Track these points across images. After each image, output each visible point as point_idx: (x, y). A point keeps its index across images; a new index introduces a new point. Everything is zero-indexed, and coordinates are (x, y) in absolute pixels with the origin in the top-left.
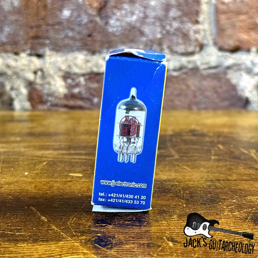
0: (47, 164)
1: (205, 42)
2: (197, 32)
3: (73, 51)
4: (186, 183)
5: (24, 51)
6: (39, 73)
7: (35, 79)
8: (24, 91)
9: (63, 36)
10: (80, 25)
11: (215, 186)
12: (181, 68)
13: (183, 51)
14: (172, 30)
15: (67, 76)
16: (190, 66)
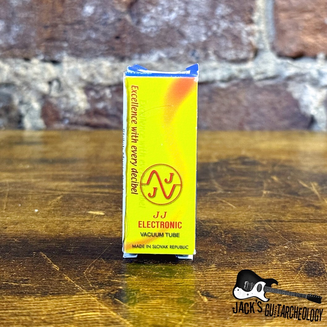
0: (62, 198)
1: (261, 46)
2: (250, 34)
3: (97, 57)
4: (229, 225)
5: (36, 56)
6: (55, 84)
7: (50, 90)
8: (36, 106)
9: (84, 38)
10: (105, 24)
11: (264, 228)
12: (230, 79)
13: (234, 57)
14: (220, 31)
15: (89, 87)
16: (242, 76)
